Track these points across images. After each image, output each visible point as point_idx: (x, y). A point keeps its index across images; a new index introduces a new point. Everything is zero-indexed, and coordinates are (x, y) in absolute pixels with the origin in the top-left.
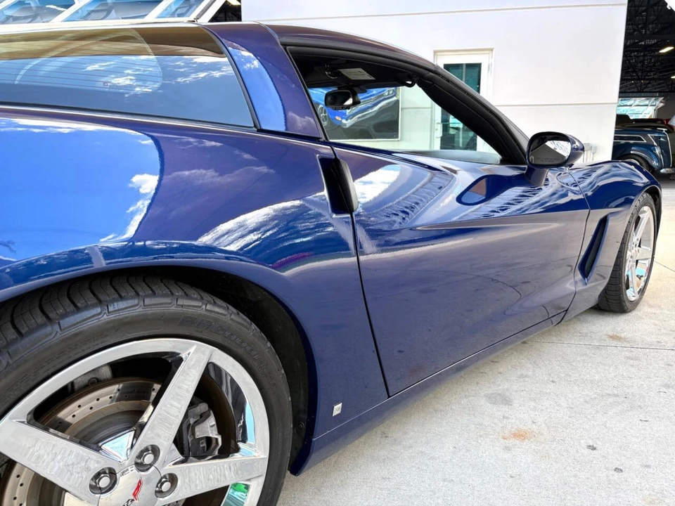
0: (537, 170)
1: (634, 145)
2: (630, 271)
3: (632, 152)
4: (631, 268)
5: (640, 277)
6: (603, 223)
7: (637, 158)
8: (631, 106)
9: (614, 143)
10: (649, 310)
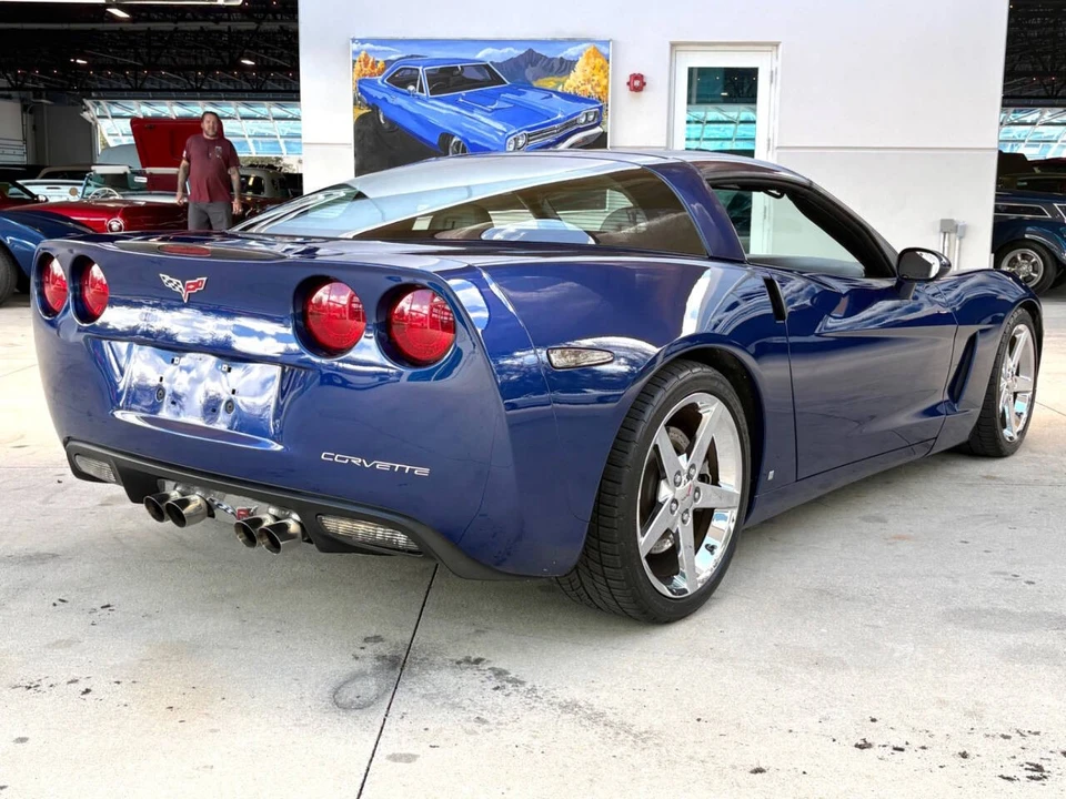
0: (907, 284)
1: (1032, 222)
2: (1004, 403)
3: (1027, 236)
4: (1007, 401)
5: (1019, 415)
6: (972, 343)
7: (1036, 247)
8: (1033, 124)
9: (995, 218)
10: (1031, 455)
